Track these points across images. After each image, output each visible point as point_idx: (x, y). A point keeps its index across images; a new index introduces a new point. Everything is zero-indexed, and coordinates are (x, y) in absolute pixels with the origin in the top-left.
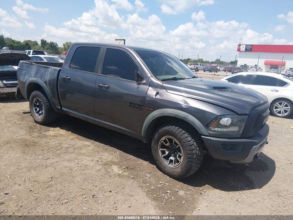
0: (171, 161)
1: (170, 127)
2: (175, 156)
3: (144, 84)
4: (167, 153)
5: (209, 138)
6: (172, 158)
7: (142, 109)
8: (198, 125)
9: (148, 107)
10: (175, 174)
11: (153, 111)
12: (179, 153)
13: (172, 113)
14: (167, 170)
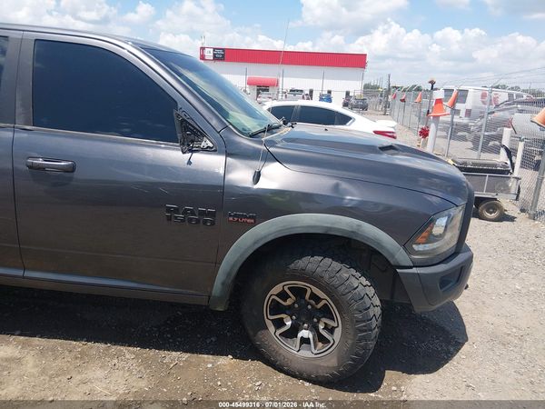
0: (305, 341)
1: (306, 259)
2: (314, 328)
3: (207, 150)
4: (289, 323)
5: (414, 270)
6: (305, 333)
7: (213, 223)
8: (389, 247)
9: (235, 216)
10: (321, 373)
11: (254, 225)
12: (324, 320)
13: (318, 224)
14: (295, 366)
